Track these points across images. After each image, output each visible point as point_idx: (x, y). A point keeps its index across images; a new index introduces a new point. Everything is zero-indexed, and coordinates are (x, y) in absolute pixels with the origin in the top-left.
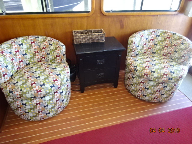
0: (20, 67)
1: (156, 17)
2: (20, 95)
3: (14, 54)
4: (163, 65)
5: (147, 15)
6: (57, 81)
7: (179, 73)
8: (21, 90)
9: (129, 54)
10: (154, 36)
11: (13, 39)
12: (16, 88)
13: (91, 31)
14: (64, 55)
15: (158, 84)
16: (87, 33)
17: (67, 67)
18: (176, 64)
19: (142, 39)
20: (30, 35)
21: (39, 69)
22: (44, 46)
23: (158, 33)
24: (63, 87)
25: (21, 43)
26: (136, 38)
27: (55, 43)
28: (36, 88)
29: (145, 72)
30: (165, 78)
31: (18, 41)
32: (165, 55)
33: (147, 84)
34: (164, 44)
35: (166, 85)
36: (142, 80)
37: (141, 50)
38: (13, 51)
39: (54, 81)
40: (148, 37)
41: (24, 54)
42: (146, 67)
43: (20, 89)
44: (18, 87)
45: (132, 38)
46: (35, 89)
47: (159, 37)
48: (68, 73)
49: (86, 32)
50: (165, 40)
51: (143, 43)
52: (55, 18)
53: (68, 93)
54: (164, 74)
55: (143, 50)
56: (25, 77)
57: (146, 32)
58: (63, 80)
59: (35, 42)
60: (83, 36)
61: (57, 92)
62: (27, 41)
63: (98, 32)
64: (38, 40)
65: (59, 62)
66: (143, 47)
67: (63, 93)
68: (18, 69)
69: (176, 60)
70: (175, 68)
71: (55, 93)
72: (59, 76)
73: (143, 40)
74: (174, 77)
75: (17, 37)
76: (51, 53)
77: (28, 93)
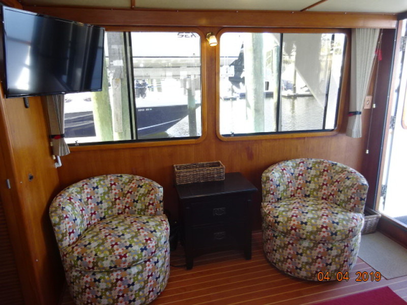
0: (91, 222)
1: (303, 141)
2: (93, 262)
3: (85, 202)
4: (320, 213)
5: (288, 139)
6: (151, 240)
7: (347, 224)
8: (96, 255)
9: (265, 199)
10: (303, 168)
11: (85, 180)
12: (88, 251)
13: (203, 164)
14: (161, 202)
15: (316, 244)
16: (197, 168)
17: (165, 220)
18: (342, 211)
19: (284, 174)
20: (110, 174)
21: (121, 224)
22: (130, 188)
23: (310, 164)
24: (159, 253)
25: (95, 185)
26: (273, 173)
27: (147, 184)
28: (119, 251)
29: (291, 224)
30: (324, 234)
31: (92, 182)
32: (325, 199)
33: (298, 246)
34: (321, 180)
35: (330, 246)
36: (289, 239)
37: (285, 191)
38: (84, 196)
39: (147, 240)
40: (294, 171)
41: (99, 202)
42: (293, 216)
43: (94, 253)
44: (91, 250)
45: (267, 172)
46: (117, 253)
47: (312, 171)
48: (167, 229)
49: (195, 166)
50: (321, 174)
51: (286, 180)
52: (148, 147)
53: (166, 265)
54: (323, 227)
55: (288, 192)
56: (102, 236)
57: (290, 163)
58: (159, 239)
59: (117, 184)
60: (190, 172)
61: (149, 260)
62: (104, 182)
63: (213, 165)
64: (121, 181)
65: (151, 213)
66: (288, 186)
67: (159, 263)
68: (88, 225)
69: (343, 205)
70: (340, 216)
71: (145, 262)
72: (154, 233)
73: (286, 176)
74: (340, 231)
75: (90, 176)
76: (141, 200)
77: (107, 259)
